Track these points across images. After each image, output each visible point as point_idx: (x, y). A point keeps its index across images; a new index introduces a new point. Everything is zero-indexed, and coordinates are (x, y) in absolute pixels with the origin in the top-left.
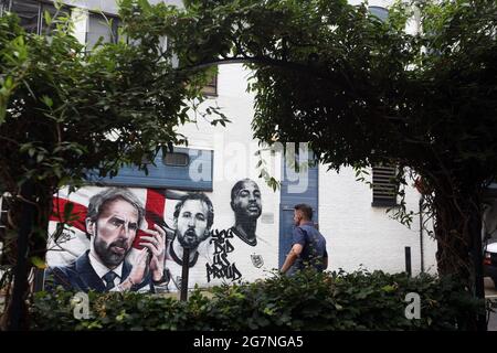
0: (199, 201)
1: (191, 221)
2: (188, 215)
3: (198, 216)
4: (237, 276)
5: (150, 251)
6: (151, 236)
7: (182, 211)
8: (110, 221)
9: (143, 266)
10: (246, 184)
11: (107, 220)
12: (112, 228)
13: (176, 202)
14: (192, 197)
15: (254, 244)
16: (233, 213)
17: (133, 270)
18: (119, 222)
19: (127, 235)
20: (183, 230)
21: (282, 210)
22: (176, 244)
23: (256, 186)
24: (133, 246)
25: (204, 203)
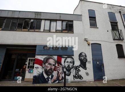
0: (70, 59)
1: (69, 64)
2: (68, 62)
4: (82, 78)
5: (58, 71)
6: (58, 68)
7: (66, 61)
11: (47, 64)
12: (49, 66)
13: (64, 59)
14: (69, 57)
15: (86, 69)
17: (54, 77)
18: (50, 64)
19: (52, 67)
20: (67, 66)
21: (93, 60)
22: (65, 70)
23: (85, 54)
24: (54, 70)
25: (72, 59)
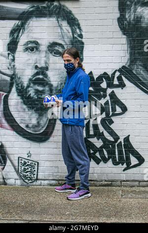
0: (53, 20)
1: (40, 58)
2: (33, 47)
3: (53, 48)
4: (134, 161)
7: (23, 39)
13: (11, 24)
16: (124, 40)
20: (26, 75)
25: (65, 24)
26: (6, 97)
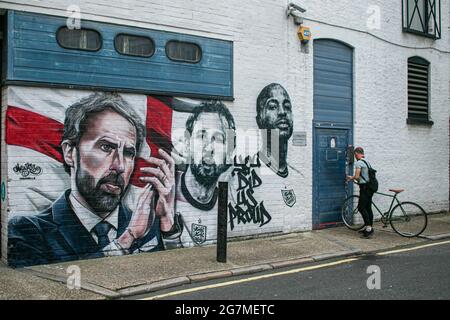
0: (217, 114)
4: (266, 219)
5: (154, 188)
6: (155, 166)
8: (98, 145)
9: (146, 211)
10: (274, 91)
11: (92, 143)
12: (100, 155)
14: (207, 109)
17: (134, 218)
18: (109, 146)
19: (122, 166)
22: (189, 177)
23: (285, 94)
24: (131, 182)
25: (224, 118)
26: (184, 175)
